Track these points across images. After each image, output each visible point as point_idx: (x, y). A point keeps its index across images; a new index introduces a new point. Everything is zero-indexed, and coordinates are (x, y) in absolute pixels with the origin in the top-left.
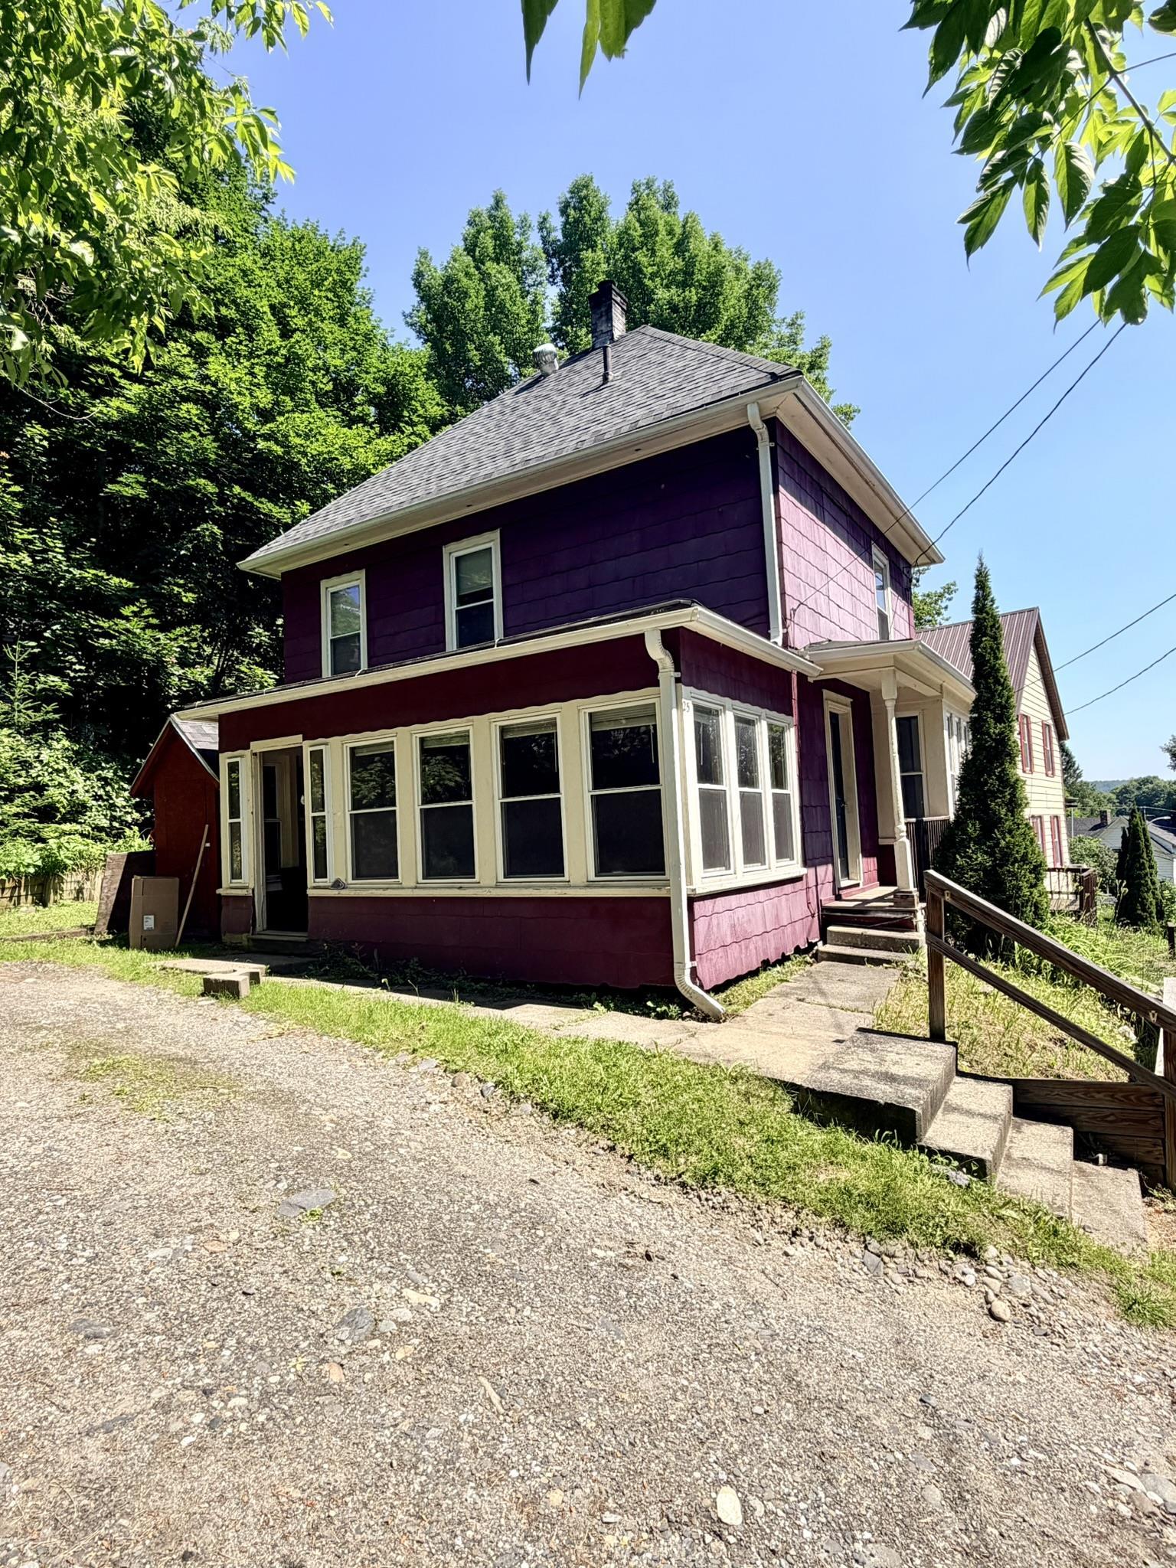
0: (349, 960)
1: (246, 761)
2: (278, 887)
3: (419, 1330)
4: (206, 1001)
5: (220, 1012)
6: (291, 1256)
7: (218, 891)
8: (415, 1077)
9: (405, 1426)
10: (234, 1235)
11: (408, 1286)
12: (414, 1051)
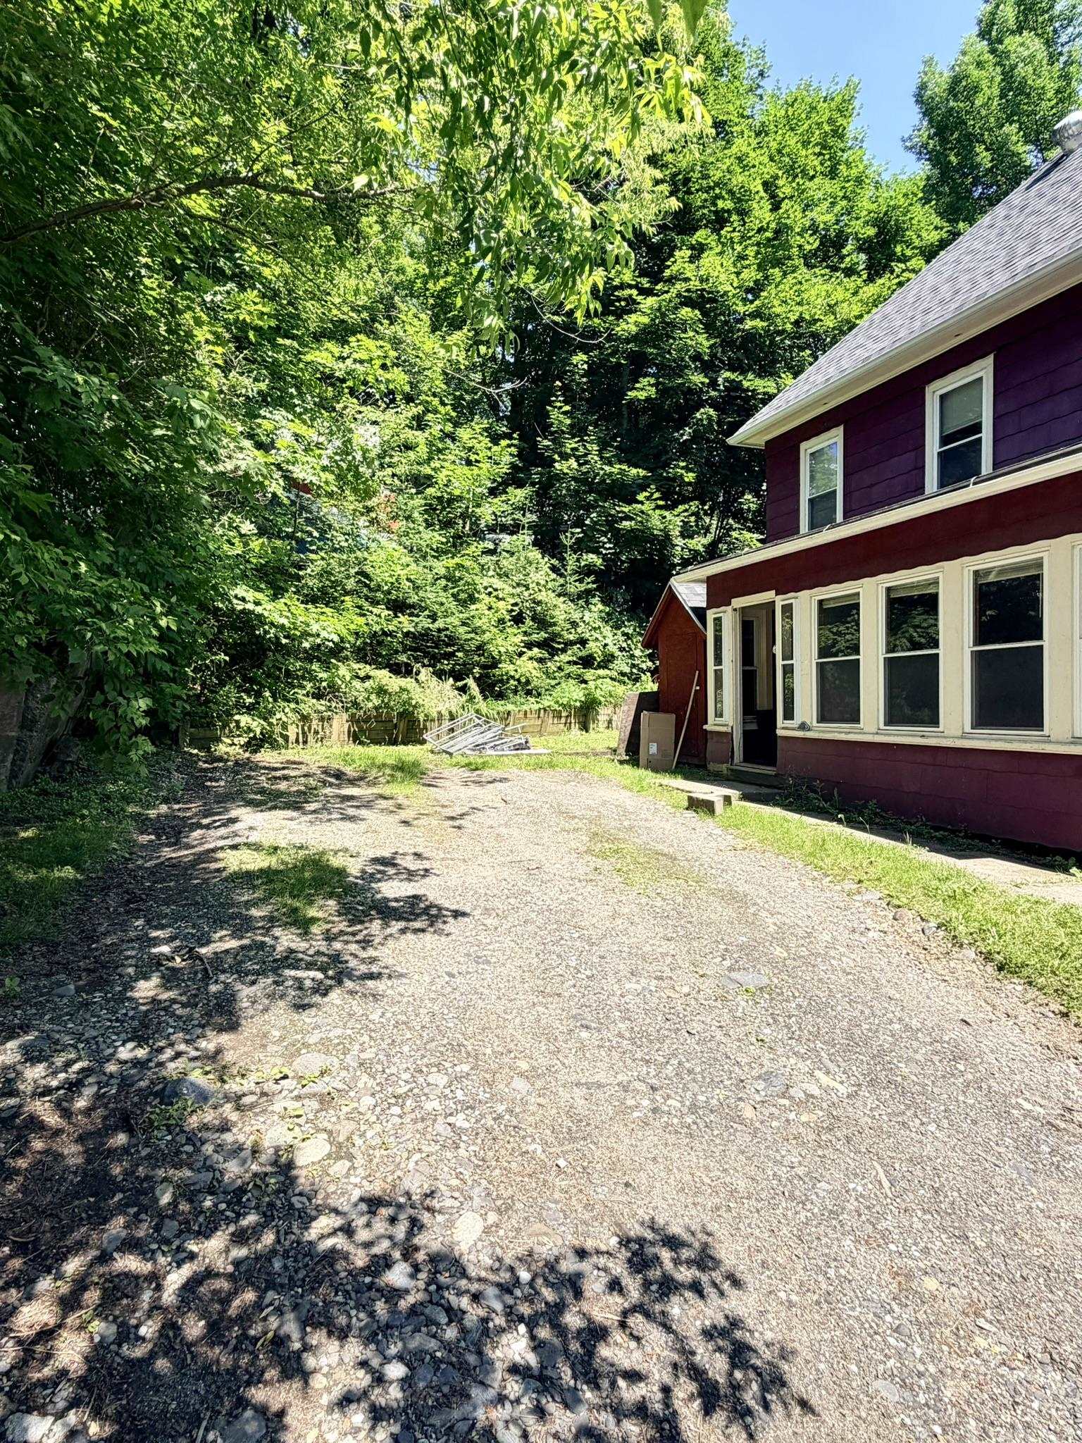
0: (812, 795)
1: (728, 617)
2: (754, 727)
3: (825, 1105)
4: (690, 814)
5: (699, 824)
6: (726, 1017)
7: (705, 727)
8: (857, 904)
9: (800, 1171)
10: (686, 990)
11: (820, 1069)
12: (860, 881)
